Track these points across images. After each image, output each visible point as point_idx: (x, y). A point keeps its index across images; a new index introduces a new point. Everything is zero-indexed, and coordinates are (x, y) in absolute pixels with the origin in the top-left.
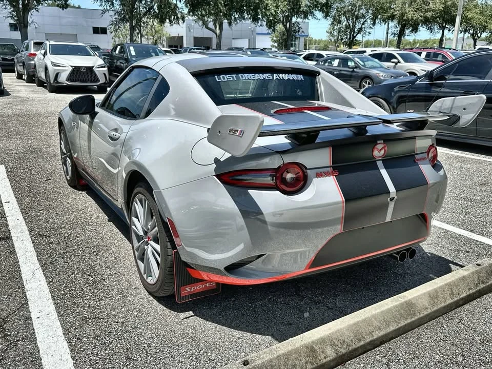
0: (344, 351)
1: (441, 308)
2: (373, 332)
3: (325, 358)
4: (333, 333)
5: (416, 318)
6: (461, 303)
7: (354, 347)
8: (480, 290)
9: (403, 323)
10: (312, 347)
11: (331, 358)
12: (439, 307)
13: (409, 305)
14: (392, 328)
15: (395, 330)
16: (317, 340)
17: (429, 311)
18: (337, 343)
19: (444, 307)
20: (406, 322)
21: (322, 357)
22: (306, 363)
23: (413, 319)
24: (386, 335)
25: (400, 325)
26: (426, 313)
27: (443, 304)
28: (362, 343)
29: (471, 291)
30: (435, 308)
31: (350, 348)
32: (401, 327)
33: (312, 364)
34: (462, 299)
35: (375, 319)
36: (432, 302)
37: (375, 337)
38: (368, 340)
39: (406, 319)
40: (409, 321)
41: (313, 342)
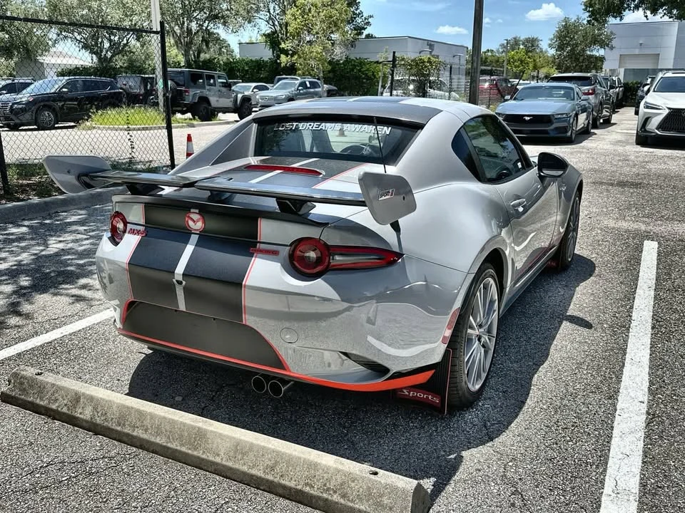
0: (98, 422)
1: (238, 470)
2: (138, 427)
3: (80, 413)
4: (104, 400)
5: (195, 453)
6: (281, 491)
7: (110, 425)
8: (327, 500)
9: (174, 445)
10: (80, 397)
11: (85, 418)
12: (236, 466)
13: (201, 434)
14: (158, 440)
15: (161, 445)
16: (88, 395)
17: (218, 460)
18: (99, 410)
19: (244, 474)
20: (178, 448)
21: (80, 411)
22: (66, 405)
23: (190, 452)
24: (148, 441)
25: (169, 445)
26: (211, 458)
27: (245, 468)
28: (119, 428)
29: (307, 489)
30: (230, 464)
31: (106, 423)
32: (168, 448)
33: (68, 410)
34: (284, 487)
35: (151, 418)
36: (232, 454)
37: (135, 434)
38: (126, 431)
39: (182, 445)
40: (184, 449)
41: (83, 394)
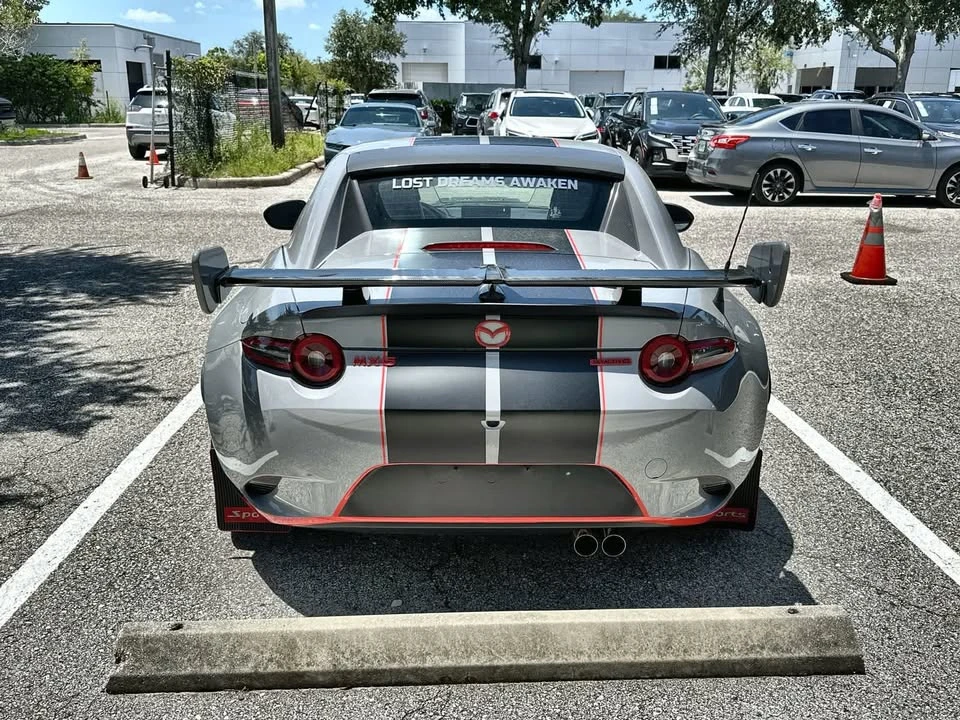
0: (350, 666)
1: (620, 663)
2: (428, 654)
3: (308, 665)
4: (344, 631)
5: (544, 661)
6: (688, 670)
7: (376, 665)
8: (756, 660)
9: (504, 661)
10: (293, 641)
11: (320, 669)
12: (615, 659)
13: (541, 633)
14: (473, 662)
15: (481, 668)
16: (308, 633)
17: (584, 659)
18: (343, 649)
19: (632, 665)
20: (514, 662)
21: (305, 660)
22: (271, 660)
23: (534, 662)
24: (456, 669)
25: (496, 663)
26: (572, 660)
27: (629, 658)
28: (395, 666)
29: (726, 656)
30: (604, 659)
31: (366, 666)
32: (498, 667)
33: (280, 665)
34: (693, 664)
35: (447, 635)
36: (601, 645)
37: (428, 664)
38: (410, 665)
39: (517, 656)
40: (522, 661)
41: (299, 634)
